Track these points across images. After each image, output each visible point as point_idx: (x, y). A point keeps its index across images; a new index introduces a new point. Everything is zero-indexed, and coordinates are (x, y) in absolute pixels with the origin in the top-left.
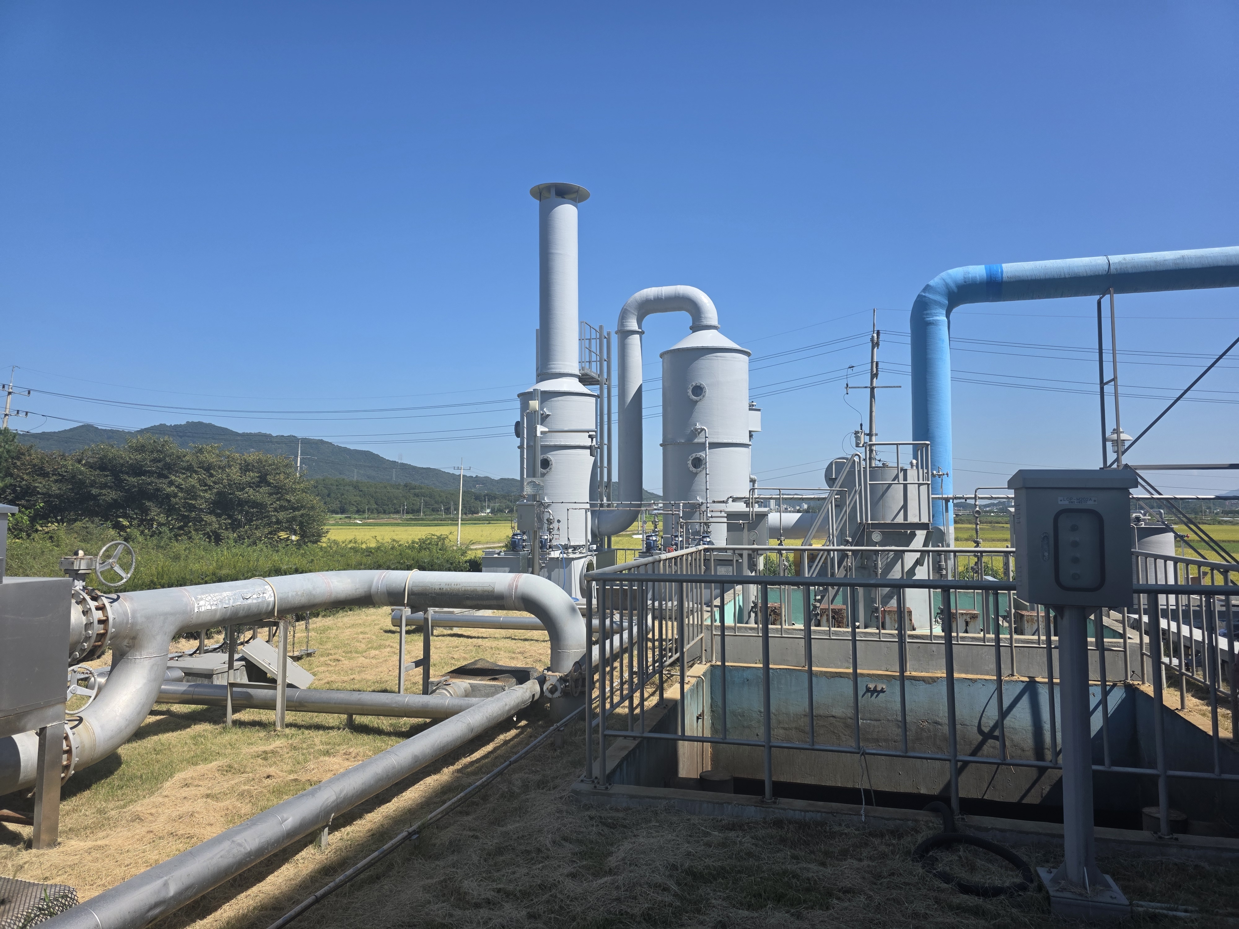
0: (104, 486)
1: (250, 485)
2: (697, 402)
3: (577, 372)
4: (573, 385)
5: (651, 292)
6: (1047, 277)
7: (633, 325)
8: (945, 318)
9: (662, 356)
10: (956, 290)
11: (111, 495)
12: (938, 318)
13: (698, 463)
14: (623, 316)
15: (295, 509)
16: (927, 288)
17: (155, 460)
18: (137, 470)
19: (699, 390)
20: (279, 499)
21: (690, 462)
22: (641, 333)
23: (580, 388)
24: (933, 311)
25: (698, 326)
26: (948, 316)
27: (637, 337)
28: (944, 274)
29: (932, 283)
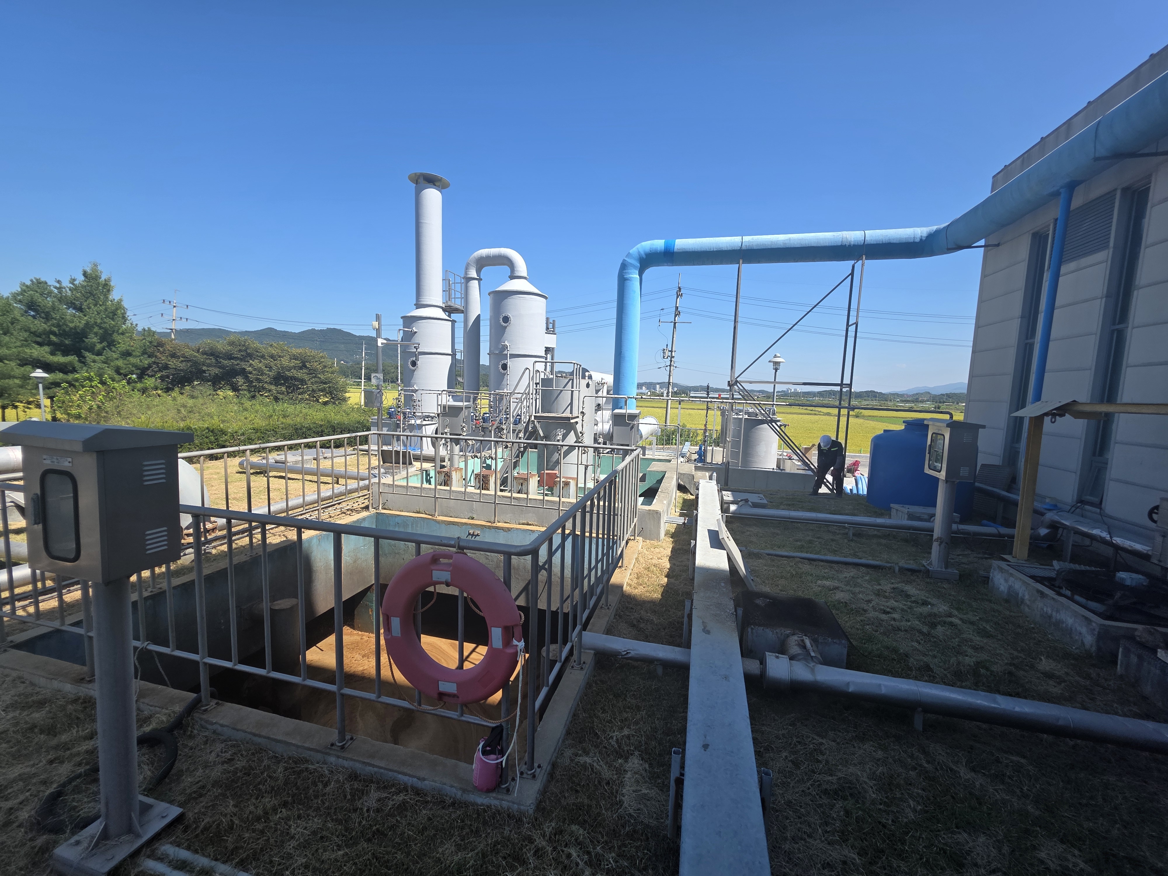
0: (209, 365)
1: (294, 367)
2: (506, 327)
3: (441, 305)
4: (440, 313)
5: (484, 252)
6: (702, 250)
7: (473, 274)
8: (638, 276)
9: (489, 294)
10: (644, 257)
11: (215, 371)
12: (632, 276)
13: (505, 367)
14: (467, 269)
15: (325, 383)
16: (629, 255)
17: (240, 351)
18: (229, 357)
19: (506, 319)
20: (315, 377)
21: (500, 366)
22: (479, 280)
23: (443, 315)
24: (629, 271)
25: (513, 277)
26: (641, 275)
27: (476, 282)
28: (639, 246)
29: (631, 251)
